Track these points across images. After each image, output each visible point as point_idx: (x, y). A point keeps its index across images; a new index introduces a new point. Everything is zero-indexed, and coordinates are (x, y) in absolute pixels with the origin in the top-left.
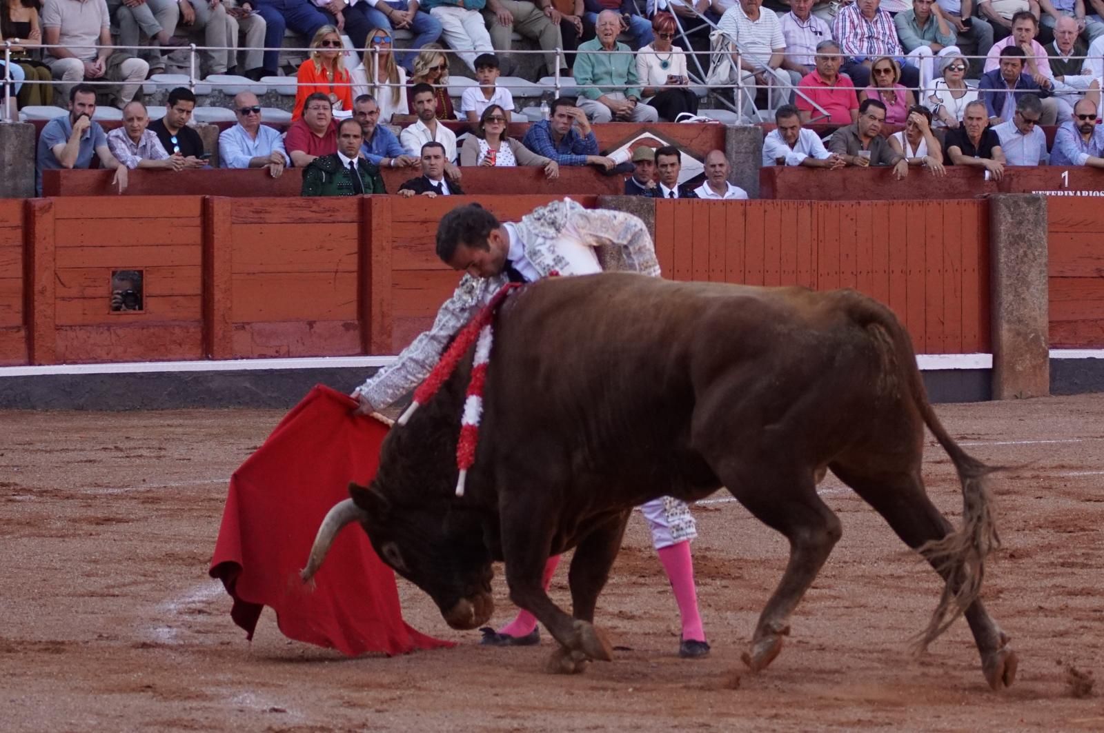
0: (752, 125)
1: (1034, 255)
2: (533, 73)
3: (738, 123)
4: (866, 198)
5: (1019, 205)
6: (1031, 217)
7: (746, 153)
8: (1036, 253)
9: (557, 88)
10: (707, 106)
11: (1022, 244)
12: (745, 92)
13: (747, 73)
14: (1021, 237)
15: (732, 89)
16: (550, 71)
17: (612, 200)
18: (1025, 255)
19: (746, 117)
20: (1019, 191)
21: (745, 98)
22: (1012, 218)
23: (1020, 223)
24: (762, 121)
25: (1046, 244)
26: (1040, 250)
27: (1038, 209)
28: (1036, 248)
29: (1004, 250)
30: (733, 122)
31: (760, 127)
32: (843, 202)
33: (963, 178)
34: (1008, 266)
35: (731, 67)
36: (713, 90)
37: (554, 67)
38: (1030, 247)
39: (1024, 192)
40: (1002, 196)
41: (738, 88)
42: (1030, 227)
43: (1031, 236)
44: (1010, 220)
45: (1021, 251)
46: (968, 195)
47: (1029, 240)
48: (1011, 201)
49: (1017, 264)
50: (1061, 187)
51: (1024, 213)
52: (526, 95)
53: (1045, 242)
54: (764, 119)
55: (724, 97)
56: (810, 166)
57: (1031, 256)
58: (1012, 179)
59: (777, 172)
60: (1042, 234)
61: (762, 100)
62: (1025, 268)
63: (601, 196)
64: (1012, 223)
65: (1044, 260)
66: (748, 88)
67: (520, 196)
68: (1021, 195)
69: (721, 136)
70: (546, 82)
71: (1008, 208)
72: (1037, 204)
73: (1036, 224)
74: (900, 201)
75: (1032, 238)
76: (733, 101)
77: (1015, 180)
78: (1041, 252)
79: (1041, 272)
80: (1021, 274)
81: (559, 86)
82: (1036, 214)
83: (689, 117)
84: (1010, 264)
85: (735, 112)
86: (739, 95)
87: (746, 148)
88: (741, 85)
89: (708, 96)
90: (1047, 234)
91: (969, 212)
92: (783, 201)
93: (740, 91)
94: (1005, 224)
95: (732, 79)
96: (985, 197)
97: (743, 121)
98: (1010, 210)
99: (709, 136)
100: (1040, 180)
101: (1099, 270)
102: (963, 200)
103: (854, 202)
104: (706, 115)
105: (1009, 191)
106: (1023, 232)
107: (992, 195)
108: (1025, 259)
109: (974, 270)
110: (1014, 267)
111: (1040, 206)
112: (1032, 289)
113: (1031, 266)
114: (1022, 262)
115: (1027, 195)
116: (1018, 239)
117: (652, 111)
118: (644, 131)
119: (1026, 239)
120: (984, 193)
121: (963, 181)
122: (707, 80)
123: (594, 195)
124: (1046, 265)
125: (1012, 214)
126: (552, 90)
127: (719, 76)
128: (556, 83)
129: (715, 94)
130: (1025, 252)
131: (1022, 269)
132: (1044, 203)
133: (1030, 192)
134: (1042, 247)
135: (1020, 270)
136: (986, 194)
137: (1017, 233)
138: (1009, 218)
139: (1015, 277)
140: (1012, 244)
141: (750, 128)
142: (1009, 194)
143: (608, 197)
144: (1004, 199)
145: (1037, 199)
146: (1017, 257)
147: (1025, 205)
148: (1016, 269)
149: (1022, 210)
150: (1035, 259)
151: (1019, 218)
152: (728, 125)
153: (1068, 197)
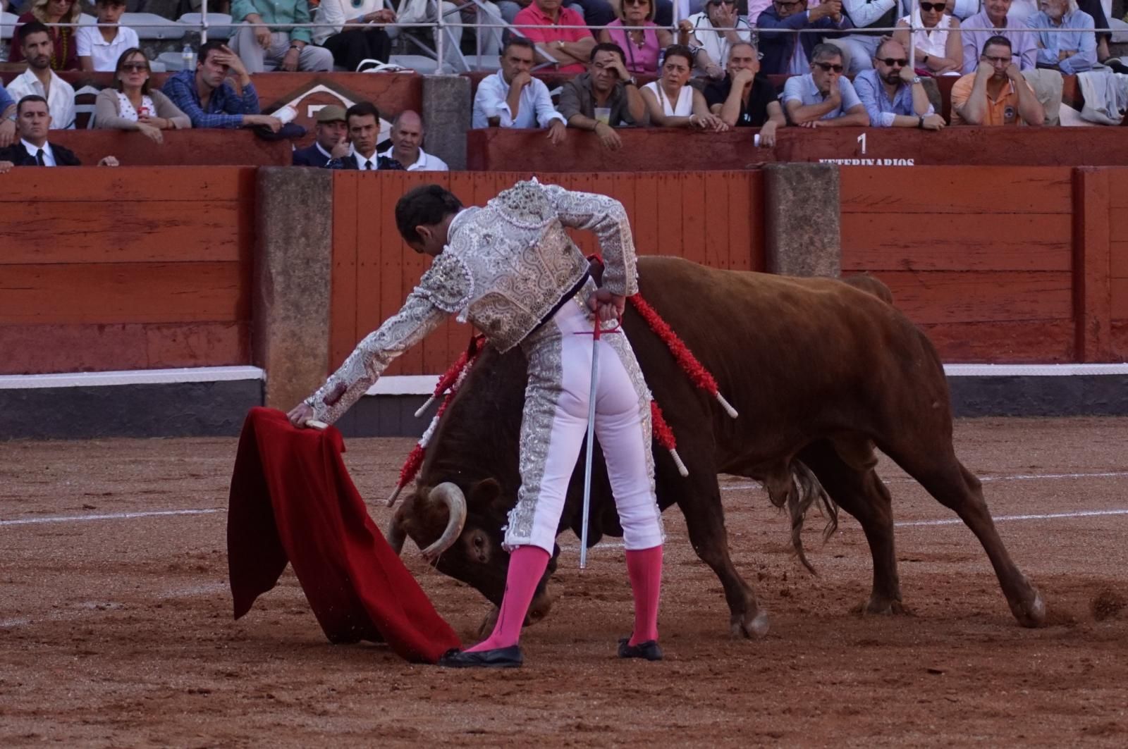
0: (456, 75)
1: (822, 242)
2: (172, 8)
3: (438, 73)
4: (604, 169)
5: (803, 178)
6: (819, 194)
7: (449, 111)
8: (826, 240)
9: (203, 28)
11: (807, 228)
12: (449, 31)
13: (450, 7)
14: (806, 220)
17: (276, 173)
18: (812, 242)
19: (448, 65)
20: (802, 160)
21: (447, 39)
22: (794, 195)
23: (805, 201)
24: (469, 70)
25: (838, 228)
26: (831, 236)
27: (828, 183)
28: (825, 233)
29: (784, 236)
30: (432, 71)
31: (467, 78)
32: (575, 174)
33: (730, 143)
34: (789, 257)
36: (406, 30)
38: (817, 232)
39: (809, 160)
40: (781, 166)
41: (439, 27)
42: (818, 206)
43: (819, 217)
44: (792, 198)
45: (806, 237)
46: (734, 164)
47: (816, 223)
48: (793, 173)
49: (801, 254)
50: (856, 154)
51: (810, 189)
52: (163, 37)
53: (837, 226)
54: (472, 67)
57: (818, 244)
58: (792, 144)
59: (489, 136)
60: (832, 214)
61: (469, 43)
62: (811, 260)
63: (262, 168)
64: (794, 202)
65: (835, 249)
66: (451, 27)
67: (157, 168)
68: (805, 164)
69: (417, 89)
70: (189, 20)
71: (789, 180)
72: (826, 176)
73: (826, 202)
74: (649, 173)
75: (820, 220)
76: (433, 46)
77: (797, 145)
78: (832, 239)
79: (832, 264)
80: (806, 266)
81: (206, 24)
82: (825, 189)
83: (374, 65)
84: (791, 255)
85: (435, 59)
86: (440, 37)
87: (449, 105)
88: (442, 23)
89: (398, 37)
90: (839, 214)
91: (738, 187)
92: (498, 172)
93: (440, 31)
94: (785, 202)
95: (430, 13)
96: (759, 167)
97: (445, 70)
98: (791, 184)
99: (403, 87)
100: (831, 144)
101: (906, 262)
102: (731, 172)
103: (589, 174)
104: (397, 62)
105: (789, 158)
106: (808, 212)
107: (769, 165)
108: (812, 248)
109: (745, 262)
110: (797, 259)
111: (830, 178)
113: (819, 257)
114: (809, 252)
115: (814, 165)
116: (802, 223)
117: (327, 56)
118: (316, 82)
119: (812, 222)
120: (757, 161)
121: (730, 147)
123: (254, 166)
124: (838, 255)
125: (794, 189)
126: (197, 30)
127: (412, 13)
128: (202, 21)
129: (408, 36)
130: (811, 239)
131: (808, 261)
132: (835, 175)
133: (817, 160)
134: (833, 232)
135: (804, 261)
136: (760, 163)
137: (800, 214)
138: (790, 194)
139: (798, 271)
140: (794, 228)
141: (454, 79)
142: (789, 163)
143: (272, 169)
144: (784, 170)
145: (825, 170)
146: (801, 245)
147: (811, 178)
148: (800, 260)
149: (808, 184)
150: (824, 248)
151: (803, 195)
152: (426, 76)
153: (866, 167)
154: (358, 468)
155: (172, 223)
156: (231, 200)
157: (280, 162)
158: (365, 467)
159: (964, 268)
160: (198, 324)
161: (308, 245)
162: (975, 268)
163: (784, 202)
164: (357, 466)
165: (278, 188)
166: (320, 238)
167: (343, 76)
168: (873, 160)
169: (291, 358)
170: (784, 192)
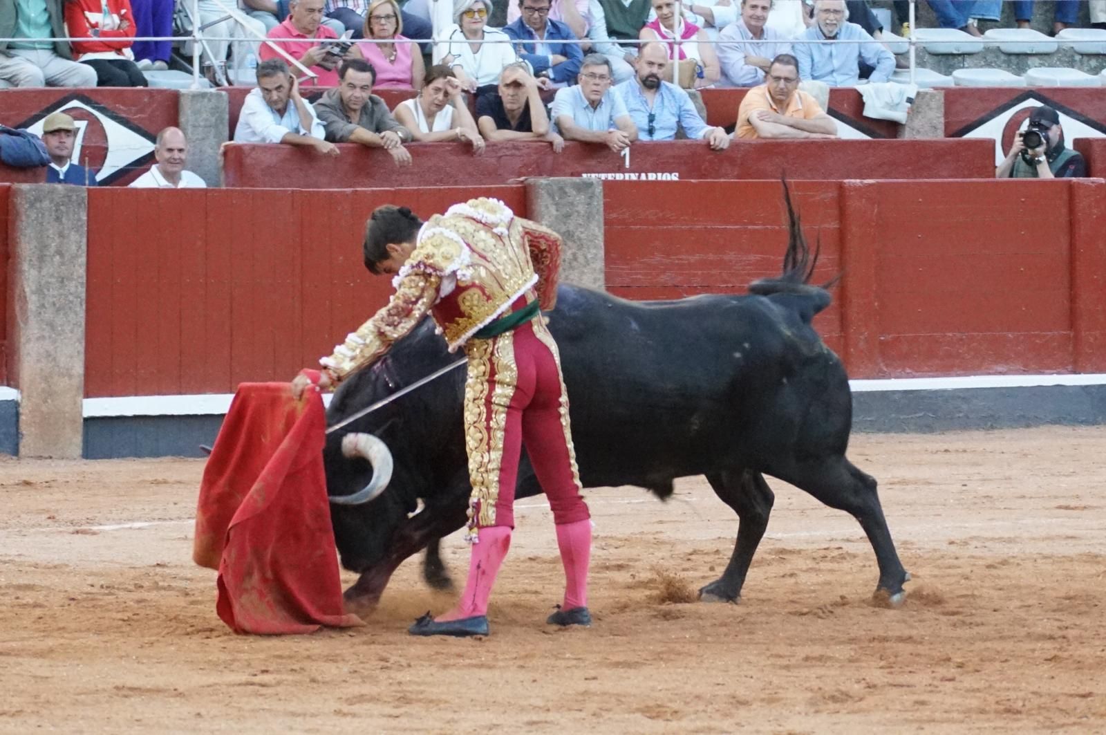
0: (213, 90)
1: (586, 257)
3: (194, 89)
5: (566, 193)
6: (581, 208)
7: (206, 127)
8: (589, 256)
11: (570, 243)
12: (205, 46)
17: (30, 190)
18: (575, 258)
20: (566, 174)
22: (557, 210)
23: (568, 216)
25: (602, 244)
26: (594, 251)
27: (591, 198)
28: (588, 248)
30: (188, 86)
31: (224, 93)
33: (492, 157)
38: (580, 247)
39: (572, 175)
40: (543, 181)
41: (195, 41)
42: (581, 222)
43: (582, 233)
44: (555, 213)
45: (569, 254)
46: (497, 179)
47: (580, 239)
48: (555, 188)
50: (621, 169)
51: (572, 204)
53: (600, 241)
57: (581, 259)
58: (555, 159)
59: (247, 152)
60: (596, 230)
62: (574, 276)
63: (14, 186)
64: (557, 217)
65: (599, 265)
68: (568, 179)
69: (171, 105)
71: (552, 196)
72: (590, 191)
73: (589, 217)
75: (583, 236)
77: (560, 159)
78: (596, 255)
79: (596, 280)
82: (589, 204)
85: (191, 73)
87: (206, 120)
88: (199, 36)
90: (603, 230)
93: (197, 45)
96: (522, 182)
97: (202, 85)
98: (553, 198)
99: (159, 105)
101: (672, 278)
105: (551, 173)
106: (571, 228)
107: (532, 180)
108: (574, 264)
111: (593, 193)
113: (582, 273)
114: (572, 268)
115: (576, 179)
118: (71, 99)
119: (575, 237)
120: (519, 176)
123: (7, 184)
124: (602, 271)
125: (557, 204)
130: (574, 255)
132: (598, 189)
133: (579, 175)
134: (595, 247)
135: (567, 278)
136: (522, 178)
137: (563, 229)
138: (553, 210)
141: (212, 94)
142: (552, 178)
143: (24, 187)
144: (546, 185)
145: (589, 185)
147: (574, 193)
149: (570, 199)
150: (587, 263)
151: (565, 210)
152: (183, 91)
153: (630, 182)
157: (34, 179)
159: (732, 284)
161: (63, 264)
162: (741, 283)
163: (546, 217)
165: (32, 205)
166: (76, 256)
168: (637, 174)
169: (46, 379)
170: (547, 207)
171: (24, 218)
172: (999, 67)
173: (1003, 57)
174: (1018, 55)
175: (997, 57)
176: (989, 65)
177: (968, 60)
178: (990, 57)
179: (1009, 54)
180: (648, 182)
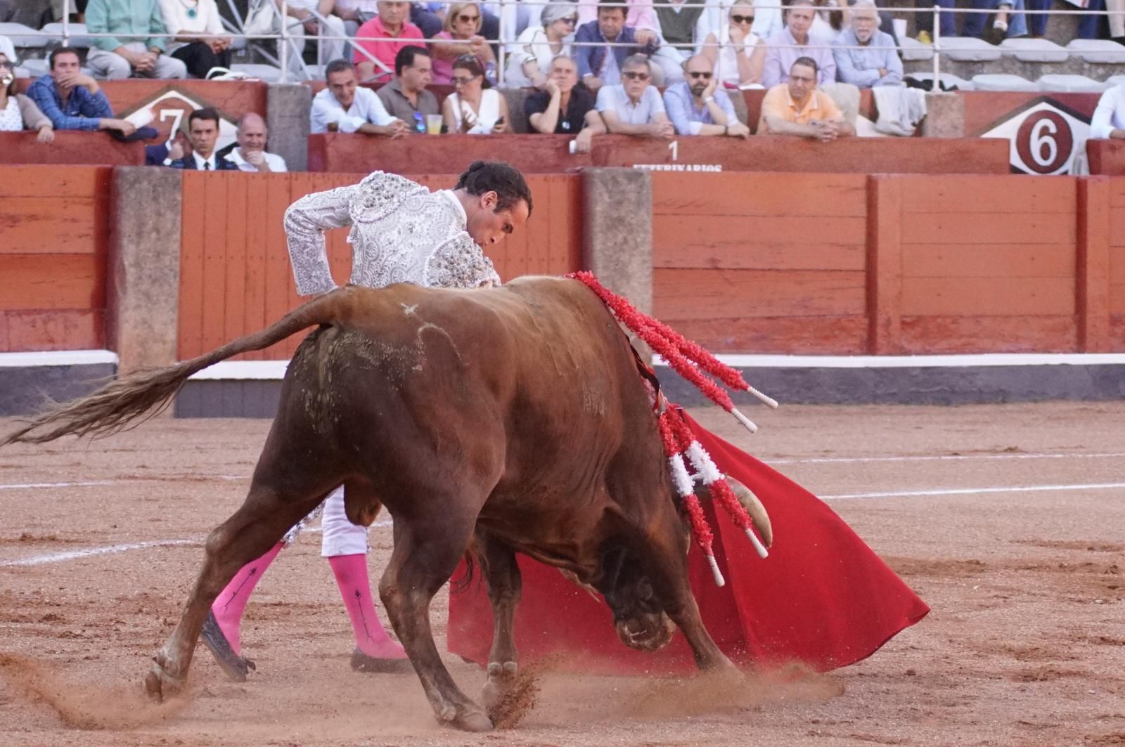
0: (298, 84)
1: (636, 242)
2: (36, 17)
3: (282, 81)
4: (433, 171)
5: (618, 182)
6: (632, 196)
7: (291, 117)
8: (639, 240)
9: (64, 37)
10: (244, 60)
11: (621, 228)
12: (291, 42)
13: (293, 20)
14: (620, 220)
15: (274, 40)
16: (57, 15)
17: (130, 172)
18: (625, 241)
19: (291, 74)
20: (618, 165)
21: (290, 51)
22: (610, 198)
23: (620, 203)
24: (311, 79)
25: (650, 229)
26: (642, 235)
27: (641, 187)
28: (638, 233)
29: (600, 235)
30: (275, 79)
31: (308, 86)
33: (551, 148)
34: (604, 255)
35: (275, 14)
36: (253, 41)
37: (62, 12)
38: (631, 232)
39: (624, 165)
40: (598, 171)
41: (283, 39)
42: (631, 208)
43: (632, 218)
44: (608, 200)
45: (620, 238)
46: (557, 168)
47: (630, 224)
48: (608, 177)
49: (615, 252)
50: (668, 160)
51: (624, 192)
52: (27, 46)
53: (649, 227)
54: (313, 76)
55: (265, 49)
56: (368, 135)
57: (631, 243)
58: (609, 151)
59: (328, 140)
60: (645, 216)
61: (310, 54)
62: (624, 257)
63: (118, 168)
64: (609, 204)
65: (647, 248)
66: (295, 40)
67: (21, 166)
68: (621, 169)
69: (261, 96)
70: (51, 30)
71: (605, 184)
72: (640, 181)
73: (639, 204)
75: (633, 221)
76: (275, 54)
77: (613, 152)
78: (645, 238)
79: (644, 262)
80: (620, 264)
81: (67, 34)
82: (639, 193)
83: (222, 74)
84: (606, 252)
85: (278, 67)
86: (283, 48)
87: (292, 111)
88: (286, 34)
89: (246, 48)
90: (651, 216)
91: (558, 190)
92: (336, 174)
93: (284, 43)
94: (600, 204)
95: (276, 29)
96: (578, 171)
97: (289, 79)
98: (607, 187)
99: (248, 95)
100: (644, 151)
101: (713, 260)
102: (552, 175)
104: (244, 70)
105: (605, 164)
106: (623, 214)
107: (587, 169)
108: (625, 247)
109: (563, 259)
110: (612, 257)
111: (643, 182)
112: (634, 284)
113: (632, 255)
114: (622, 250)
115: (627, 169)
116: (616, 223)
117: (179, 66)
118: (169, 88)
119: (626, 223)
120: (576, 166)
121: (552, 152)
122: (244, 28)
123: (109, 166)
124: (650, 254)
125: (610, 192)
126: (59, 39)
127: (258, 24)
128: (63, 31)
129: (254, 46)
130: (625, 238)
131: (622, 259)
132: (648, 179)
133: (630, 165)
134: (646, 232)
135: (618, 259)
136: (579, 168)
137: (615, 215)
138: (606, 197)
139: (612, 268)
140: (609, 228)
141: (297, 87)
142: (606, 168)
143: (126, 169)
144: (601, 174)
145: (639, 174)
146: (615, 244)
147: (626, 182)
148: (614, 258)
149: (622, 188)
150: (637, 246)
151: (618, 197)
152: (271, 84)
153: (677, 172)
154: (203, 446)
155: (33, 217)
156: (89, 197)
157: (134, 162)
158: (208, 446)
159: (767, 267)
160: (56, 311)
161: (159, 239)
162: (776, 266)
164: (201, 444)
165: (132, 185)
166: (169, 234)
167: (194, 83)
168: (684, 166)
169: (142, 344)
170: (601, 194)
171: (124, 197)
172: (1015, 73)
173: (1019, 65)
174: (1032, 63)
175: (1014, 64)
176: (1006, 71)
177: (987, 67)
178: (1007, 65)
179: (1024, 62)
180: (693, 173)
